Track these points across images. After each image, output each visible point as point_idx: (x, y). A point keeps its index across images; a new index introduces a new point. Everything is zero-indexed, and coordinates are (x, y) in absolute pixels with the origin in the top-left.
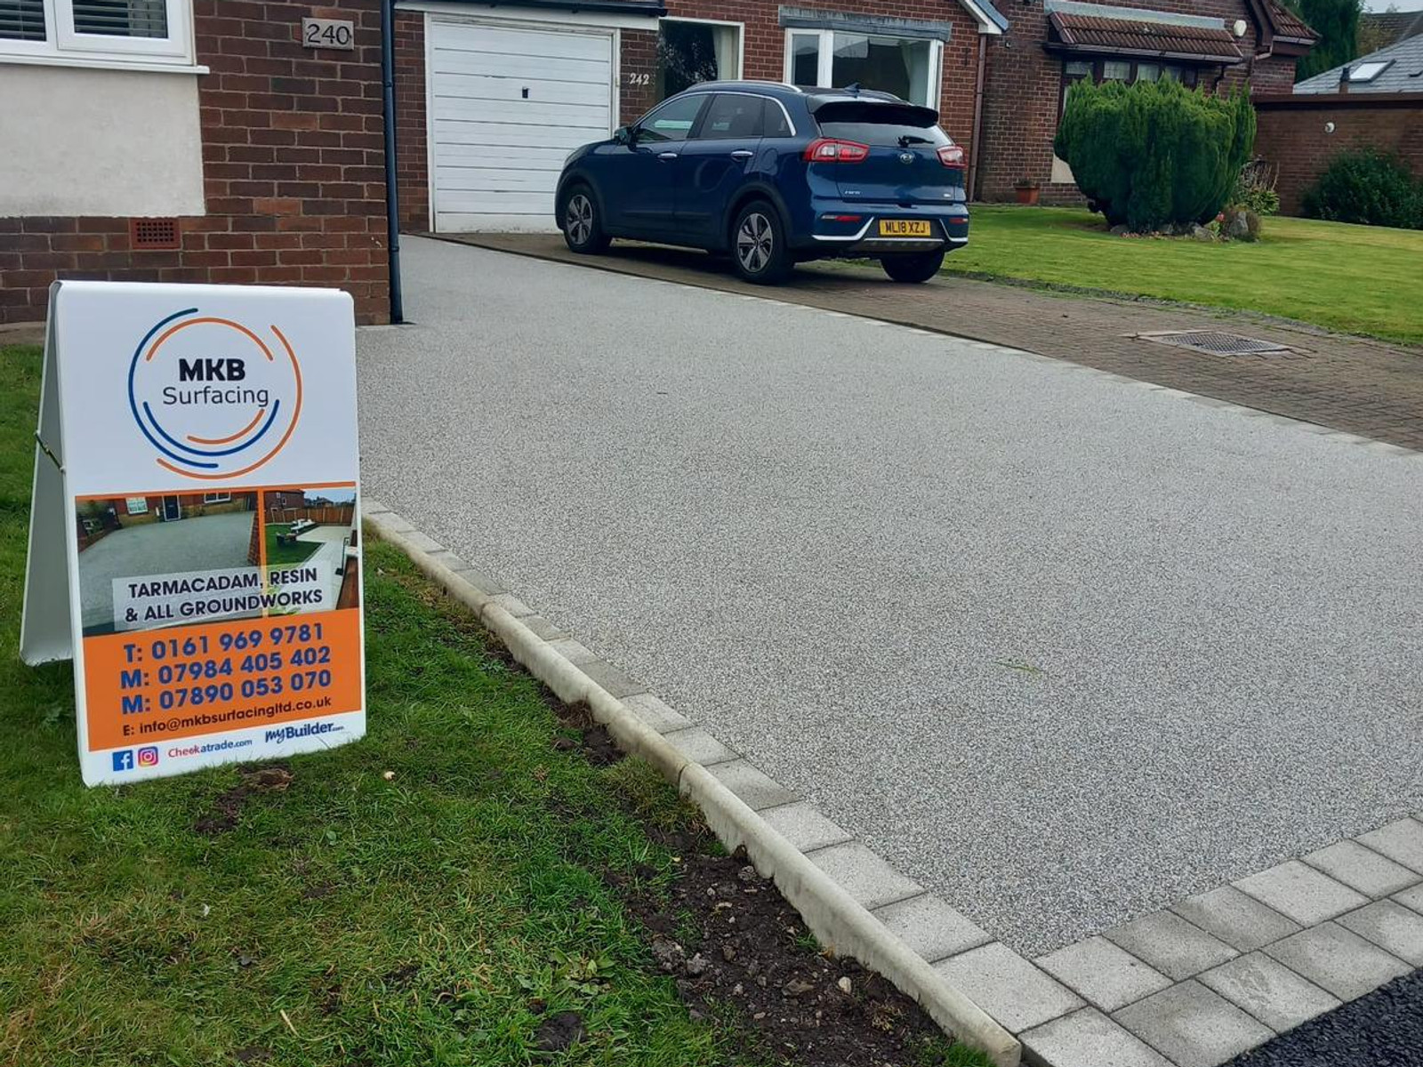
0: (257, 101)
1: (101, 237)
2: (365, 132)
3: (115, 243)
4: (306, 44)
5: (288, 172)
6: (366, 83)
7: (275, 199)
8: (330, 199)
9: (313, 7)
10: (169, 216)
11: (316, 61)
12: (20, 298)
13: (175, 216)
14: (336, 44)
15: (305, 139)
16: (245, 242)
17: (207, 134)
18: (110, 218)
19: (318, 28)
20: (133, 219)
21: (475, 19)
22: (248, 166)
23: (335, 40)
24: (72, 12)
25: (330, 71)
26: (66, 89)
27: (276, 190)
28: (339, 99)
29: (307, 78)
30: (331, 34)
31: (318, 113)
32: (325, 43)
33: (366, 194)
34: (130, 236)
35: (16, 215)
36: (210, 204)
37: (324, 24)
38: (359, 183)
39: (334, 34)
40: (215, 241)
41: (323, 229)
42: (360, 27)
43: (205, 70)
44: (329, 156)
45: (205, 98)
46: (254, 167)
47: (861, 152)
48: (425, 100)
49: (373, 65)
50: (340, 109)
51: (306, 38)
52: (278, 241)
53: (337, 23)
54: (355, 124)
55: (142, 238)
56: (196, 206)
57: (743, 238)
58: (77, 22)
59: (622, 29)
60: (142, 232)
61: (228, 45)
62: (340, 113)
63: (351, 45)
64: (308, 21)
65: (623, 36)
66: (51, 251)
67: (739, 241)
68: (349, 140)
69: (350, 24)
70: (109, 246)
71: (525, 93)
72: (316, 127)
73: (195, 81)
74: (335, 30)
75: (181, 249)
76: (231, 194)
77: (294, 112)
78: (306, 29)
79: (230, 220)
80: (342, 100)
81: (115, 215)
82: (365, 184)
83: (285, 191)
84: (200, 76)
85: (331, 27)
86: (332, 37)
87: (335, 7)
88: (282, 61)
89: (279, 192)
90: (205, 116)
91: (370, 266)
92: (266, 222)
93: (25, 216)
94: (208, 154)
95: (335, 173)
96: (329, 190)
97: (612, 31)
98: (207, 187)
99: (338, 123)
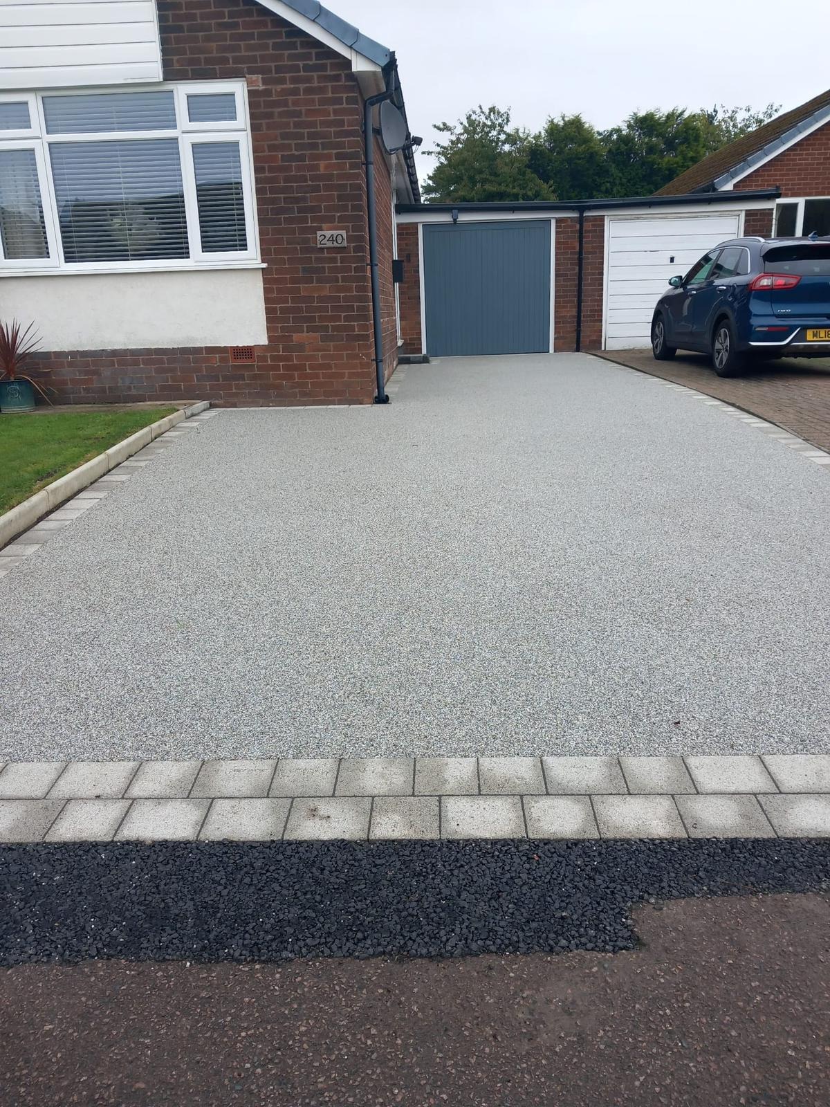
0: (293, 281)
1: (216, 357)
2: (355, 293)
3: (222, 360)
4: (319, 246)
5: (312, 319)
6: (355, 265)
7: (305, 334)
8: (335, 333)
9: (323, 225)
10: (249, 345)
11: (326, 255)
12: (178, 388)
13: (252, 345)
14: (335, 244)
15: (321, 299)
16: (289, 359)
17: (267, 300)
18: (220, 347)
19: (325, 237)
20: (231, 347)
21: (639, 216)
22: (289, 317)
23: (335, 242)
24: (200, 242)
25: (334, 260)
26: (198, 282)
27: (305, 329)
28: (339, 275)
29: (320, 265)
30: (332, 238)
31: (328, 285)
32: (329, 244)
33: (356, 330)
34: (230, 356)
35: (175, 347)
36: (270, 338)
37: (328, 233)
38: (352, 323)
39: (334, 239)
40: (274, 358)
41: (332, 350)
42: (351, 233)
43: (264, 265)
44: (334, 308)
45: (265, 281)
46: (293, 317)
47: (793, 281)
48: (603, 270)
49: (359, 254)
50: (340, 281)
51: (318, 243)
52: (308, 358)
53: (335, 233)
54: (349, 289)
55: (236, 357)
56: (263, 340)
57: (718, 346)
58: (203, 247)
59: (746, 210)
60: (236, 354)
61: (277, 252)
62: (340, 284)
63: (345, 244)
64: (319, 233)
65: (747, 215)
66: (192, 364)
67: (716, 348)
68: (346, 299)
69: (344, 233)
70: (220, 362)
71: (672, 260)
72: (326, 293)
73: (260, 273)
74: (335, 236)
75: (256, 363)
76: (281, 332)
77: (314, 285)
78: (318, 238)
79: (281, 346)
80: (342, 276)
81: (222, 345)
82: (356, 323)
83: (310, 329)
84: (263, 269)
85: (333, 235)
86: (333, 240)
87: (336, 223)
88: (306, 257)
89: (307, 330)
90: (266, 291)
91: (360, 371)
92: (300, 347)
93: (180, 347)
94: (269, 311)
95: (338, 318)
96: (335, 328)
97: (739, 212)
98: (268, 328)
99: (339, 289)
